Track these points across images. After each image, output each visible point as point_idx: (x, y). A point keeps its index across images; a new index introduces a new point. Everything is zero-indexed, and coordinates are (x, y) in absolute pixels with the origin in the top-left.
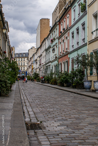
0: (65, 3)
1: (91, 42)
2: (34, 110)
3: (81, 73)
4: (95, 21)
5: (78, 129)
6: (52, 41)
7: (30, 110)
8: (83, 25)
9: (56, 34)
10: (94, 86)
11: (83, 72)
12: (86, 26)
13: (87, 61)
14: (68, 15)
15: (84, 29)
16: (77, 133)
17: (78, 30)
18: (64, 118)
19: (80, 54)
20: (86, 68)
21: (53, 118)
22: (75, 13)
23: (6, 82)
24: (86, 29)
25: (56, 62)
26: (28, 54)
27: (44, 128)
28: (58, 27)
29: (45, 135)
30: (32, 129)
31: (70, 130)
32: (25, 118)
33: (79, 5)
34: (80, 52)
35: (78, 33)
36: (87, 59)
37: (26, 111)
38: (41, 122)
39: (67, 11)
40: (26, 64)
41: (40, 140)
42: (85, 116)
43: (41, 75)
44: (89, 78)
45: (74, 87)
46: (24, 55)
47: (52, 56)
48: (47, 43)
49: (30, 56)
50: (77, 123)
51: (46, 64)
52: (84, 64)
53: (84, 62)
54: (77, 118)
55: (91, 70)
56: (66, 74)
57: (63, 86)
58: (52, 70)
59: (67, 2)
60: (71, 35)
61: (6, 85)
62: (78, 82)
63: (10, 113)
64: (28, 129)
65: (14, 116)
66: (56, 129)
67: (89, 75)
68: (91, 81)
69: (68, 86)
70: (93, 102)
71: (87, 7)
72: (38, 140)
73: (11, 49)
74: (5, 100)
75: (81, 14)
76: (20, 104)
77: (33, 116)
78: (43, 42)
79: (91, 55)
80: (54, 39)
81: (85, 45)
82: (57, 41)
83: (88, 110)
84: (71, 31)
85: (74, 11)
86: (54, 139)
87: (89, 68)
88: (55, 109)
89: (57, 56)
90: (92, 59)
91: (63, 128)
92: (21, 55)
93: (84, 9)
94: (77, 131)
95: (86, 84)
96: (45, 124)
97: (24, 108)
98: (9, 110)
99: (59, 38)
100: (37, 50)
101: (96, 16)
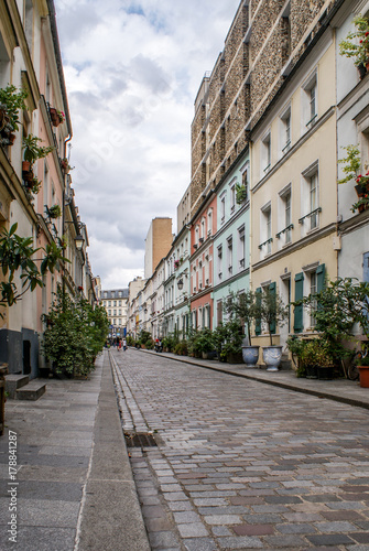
0: (204, 185)
1: (258, 266)
2: (142, 406)
3: (238, 330)
4: (266, 222)
5: (231, 446)
6: (177, 265)
7: (133, 406)
8: (242, 230)
9: (185, 249)
10: (263, 357)
11: (241, 329)
12: (247, 233)
13: (249, 307)
14: (210, 211)
15: (243, 239)
16: (229, 453)
17: (230, 241)
18: (202, 423)
19: (235, 292)
20: (247, 320)
21: (181, 423)
22: (225, 205)
23: (83, 350)
24: (248, 239)
25: (185, 309)
26: (128, 291)
27: (163, 443)
28: (189, 235)
29: (164, 457)
30: (137, 446)
31: (215, 447)
32: (123, 422)
33: (233, 189)
34: (235, 287)
35: (230, 247)
36: (249, 302)
37: (124, 409)
38: (156, 431)
39: (207, 201)
40: (124, 313)
41: (155, 467)
42: (244, 418)
43: (155, 335)
44: (254, 342)
45: (224, 360)
46: (120, 294)
47: (177, 295)
48: (168, 269)
49: (133, 295)
50: (228, 433)
51: (165, 313)
52: (243, 312)
53: (243, 308)
54: (229, 424)
55: (258, 324)
56: (207, 333)
57: (200, 357)
58: (177, 326)
59: (208, 182)
60: (216, 252)
61: (83, 355)
62: (232, 350)
63: (93, 413)
64: (129, 445)
65: (101, 419)
66: (186, 446)
67: (253, 334)
68: (258, 348)
69: (210, 358)
70: (262, 390)
71: (249, 193)
72: (149, 467)
73: (92, 282)
74: (82, 386)
75: (238, 207)
76: (112, 394)
77: (140, 419)
78: (158, 268)
79: (258, 295)
80: (181, 260)
81: (245, 273)
82: (187, 265)
83: (252, 408)
84: (216, 244)
85: (223, 201)
86: (182, 466)
87: (253, 321)
88: (184, 406)
89: (189, 295)
90: (259, 303)
91: (200, 442)
92: (113, 295)
93: (242, 197)
94: (228, 450)
95: (248, 354)
96: (163, 436)
97: (122, 403)
98: (90, 406)
99: (191, 259)
100: (147, 284)
101: (267, 212)
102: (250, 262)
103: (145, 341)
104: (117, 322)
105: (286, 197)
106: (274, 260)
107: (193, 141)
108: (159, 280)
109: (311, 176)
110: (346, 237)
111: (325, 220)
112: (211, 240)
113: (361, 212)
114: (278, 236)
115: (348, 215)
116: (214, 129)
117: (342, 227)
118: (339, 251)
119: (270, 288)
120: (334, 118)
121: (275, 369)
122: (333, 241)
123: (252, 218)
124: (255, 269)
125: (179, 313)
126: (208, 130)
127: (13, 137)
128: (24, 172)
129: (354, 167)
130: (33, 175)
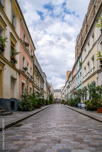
1: (84, 82)
4: (85, 71)
6: (69, 83)
8: (81, 73)
9: (71, 79)
14: (75, 69)
17: (79, 76)
24: (82, 75)
25: (71, 94)
26: (61, 90)
28: (71, 75)
34: (79, 88)
35: (79, 78)
40: (60, 95)
43: (66, 100)
46: (59, 90)
47: (69, 90)
49: (62, 91)
51: (67, 95)
56: (72, 99)
57: (72, 106)
58: (69, 98)
60: (76, 79)
62: (77, 104)
67: (82, 100)
75: (80, 67)
78: (66, 84)
80: (70, 81)
81: (81, 84)
82: (71, 83)
84: (76, 77)
85: (78, 66)
89: (71, 90)
92: (57, 91)
93: (81, 65)
95: (79, 105)
99: (72, 81)
100: (64, 88)
101: (85, 69)
102: (82, 81)
103: (63, 102)
104: (58, 98)
105: (88, 64)
106: (86, 81)
107: (76, 51)
108: (66, 86)
109: (93, 59)
110: (99, 74)
111: (96, 70)
112: (76, 75)
113: (101, 68)
114: (87, 74)
115: (99, 69)
117: (98, 72)
118: (98, 78)
119: (86, 88)
120: (97, 44)
121: (84, 109)
122: (96, 75)
123: (83, 69)
124: (83, 83)
125: (69, 95)
126: (79, 48)
127: (4, 49)
128: (11, 58)
129: (100, 56)
130: (15, 59)
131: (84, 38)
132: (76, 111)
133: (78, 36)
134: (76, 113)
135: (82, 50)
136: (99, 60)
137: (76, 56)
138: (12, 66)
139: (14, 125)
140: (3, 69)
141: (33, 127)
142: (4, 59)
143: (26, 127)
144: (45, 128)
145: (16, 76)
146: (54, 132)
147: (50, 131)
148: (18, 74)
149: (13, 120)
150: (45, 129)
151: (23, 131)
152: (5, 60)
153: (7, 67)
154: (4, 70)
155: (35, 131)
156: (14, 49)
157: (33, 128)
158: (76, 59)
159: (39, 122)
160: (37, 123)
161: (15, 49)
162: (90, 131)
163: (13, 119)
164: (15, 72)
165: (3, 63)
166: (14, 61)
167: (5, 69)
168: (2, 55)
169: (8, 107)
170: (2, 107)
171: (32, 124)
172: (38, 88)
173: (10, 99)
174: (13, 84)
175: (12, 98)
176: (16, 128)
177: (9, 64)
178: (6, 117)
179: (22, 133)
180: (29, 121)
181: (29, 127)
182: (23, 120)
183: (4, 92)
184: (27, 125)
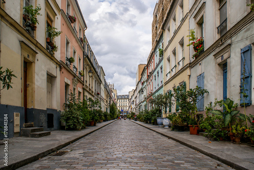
1: (166, 83)
6: (143, 84)
8: (161, 68)
9: (145, 77)
12: (163, 69)
14: (153, 60)
17: (158, 73)
22: (157, 58)
24: (163, 72)
25: (145, 102)
26: (129, 95)
28: (146, 71)
34: (159, 93)
35: (158, 76)
38: (72, 150)
39: (152, 56)
40: (128, 105)
43: (137, 113)
45: (153, 124)
46: (126, 97)
47: (142, 97)
48: (140, 85)
49: (130, 97)
51: (139, 104)
56: (147, 112)
57: (147, 123)
58: (142, 109)
60: (154, 77)
62: (155, 119)
67: (164, 112)
69: (150, 123)
71: (164, 52)
75: (160, 58)
78: (137, 85)
80: (144, 82)
81: (162, 87)
82: (145, 84)
84: (154, 74)
85: (156, 56)
89: (146, 97)
92: (123, 97)
93: (162, 54)
95: (159, 120)
99: (147, 81)
100: (134, 92)
101: (169, 60)
102: (164, 82)
103: (132, 116)
104: (125, 109)
105: (174, 53)
106: (171, 81)
107: (153, 30)
108: (138, 90)
109: (182, 44)
110: (192, 69)
111: (187, 62)
112: (154, 71)
113: (196, 58)
114: (172, 70)
115: (192, 60)
116: (160, 25)
117: (191, 65)
118: (190, 76)
119: (170, 92)
120: (188, 18)
121: (167, 127)
122: (188, 72)
123: (165, 61)
124: (165, 85)
125: (143, 104)
126: (158, 26)
127: (36, 27)
128: (47, 42)
129: (193, 39)
130: (53, 44)
131: (166, 10)
132: (154, 131)
133: (157, 6)
134: (155, 133)
135: (163, 28)
136: (192, 46)
137: (153, 39)
138: (49, 55)
139: (53, 152)
140: (34, 60)
141: (84, 156)
142: (35, 42)
143: (72, 156)
144: (104, 158)
145: (55, 71)
146: (118, 165)
147: (112, 163)
148: (58, 69)
149: (52, 145)
150: (104, 160)
151: (67, 163)
152: (37, 45)
153: (40, 56)
154: (36, 61)
155: (87, 164)
156: (51, 27)
157: (84, 158)
158: (153, 44)
159: (93, 149)
160: (91, 151)
161: (53, 26)
162: (178, 164)
163: (52, 143)
164: (54, 66)
165: (34, 49)
166: (51, 46)
167: (38, 60)
168: (33, 37)
169: (42, 123)
170: (33, 123)
171: (82, 151)
172: (91, 92)
173: (45, 109)
174: (51, 85)
175: (49, 107)
176: (56, 158)
177: (43, 52)
178: (40, 139)
179: (65, 165)
180: (77, 147)
181: (77, 156)
182: (67, 145)
183: (36, 98)
184: (75, 154)
